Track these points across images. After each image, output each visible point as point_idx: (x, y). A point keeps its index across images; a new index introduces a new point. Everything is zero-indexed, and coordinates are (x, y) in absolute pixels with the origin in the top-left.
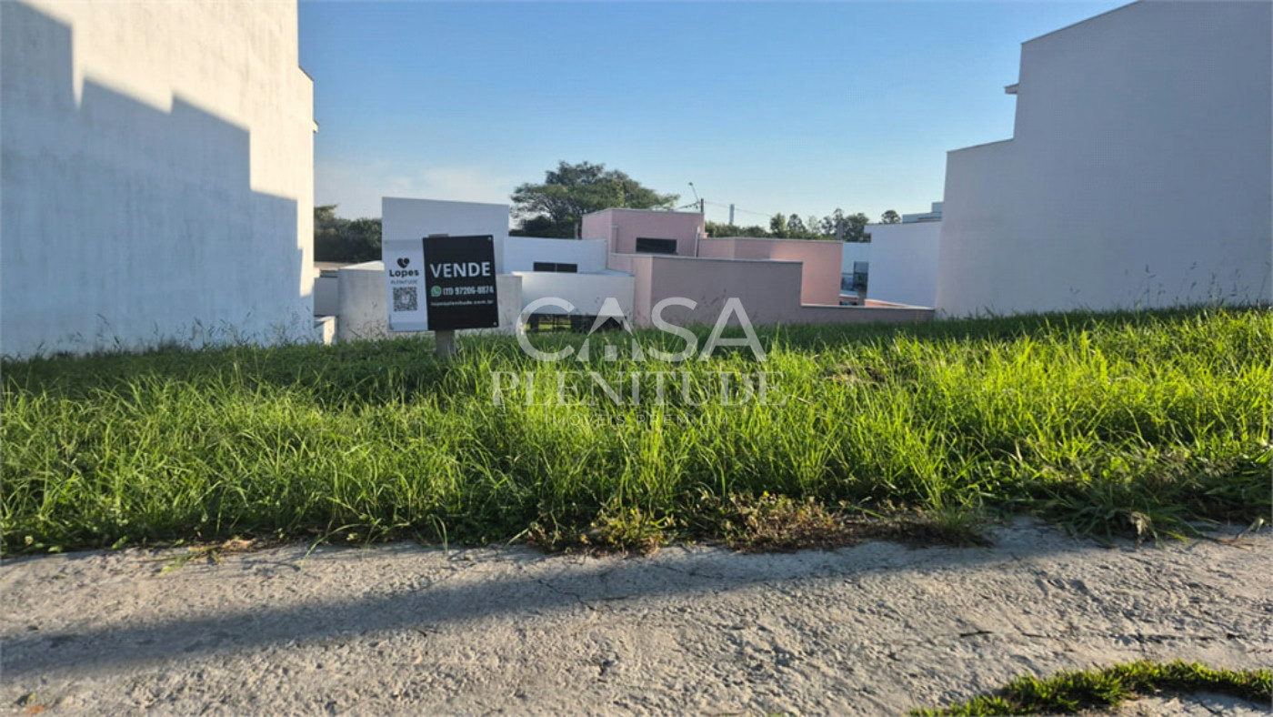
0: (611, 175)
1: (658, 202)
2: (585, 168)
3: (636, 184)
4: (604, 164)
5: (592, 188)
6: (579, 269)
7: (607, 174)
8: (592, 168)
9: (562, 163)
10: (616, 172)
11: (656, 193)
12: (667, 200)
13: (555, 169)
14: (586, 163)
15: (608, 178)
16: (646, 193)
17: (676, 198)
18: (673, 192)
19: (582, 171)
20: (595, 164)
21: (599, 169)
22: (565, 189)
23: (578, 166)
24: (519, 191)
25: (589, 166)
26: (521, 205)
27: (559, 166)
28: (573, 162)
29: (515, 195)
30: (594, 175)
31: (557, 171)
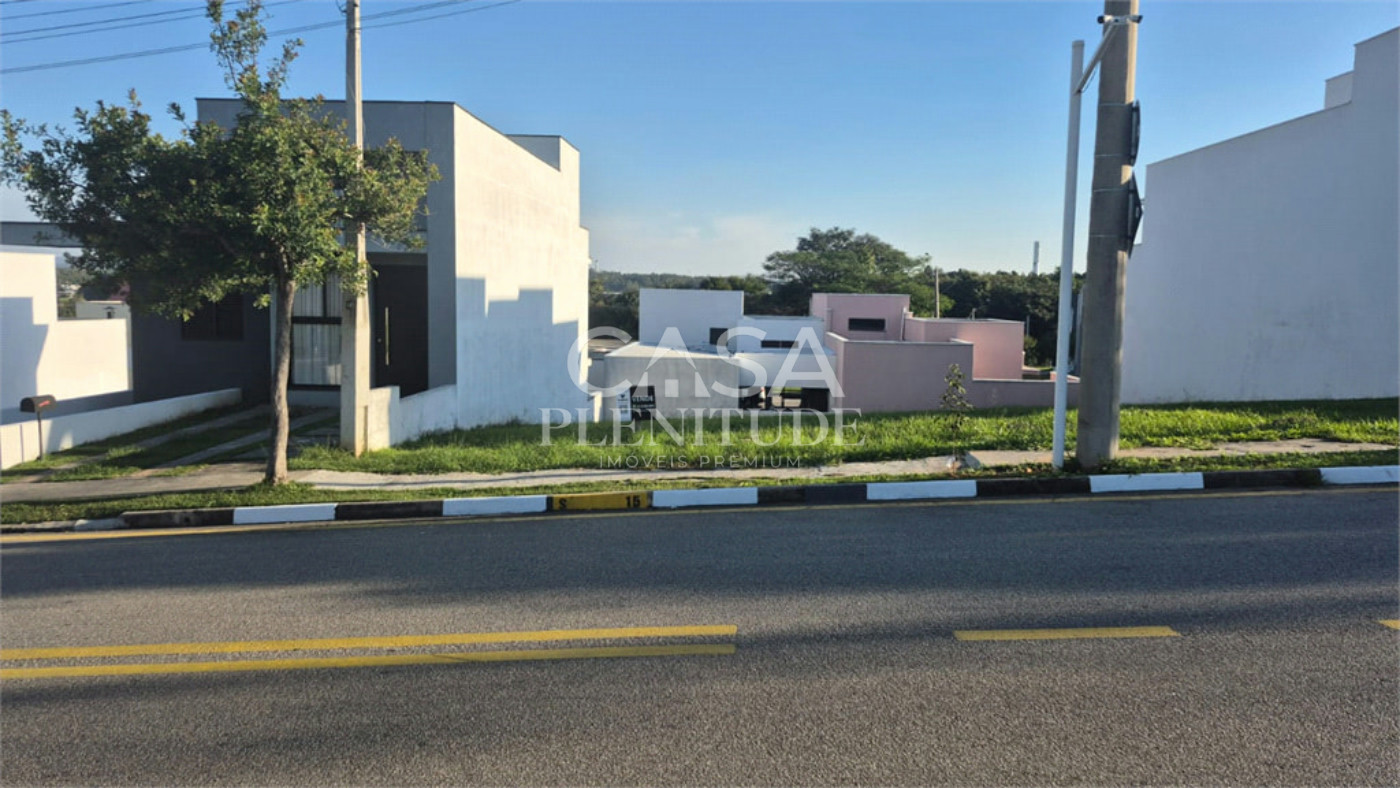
0: (862, 238)
1: (909, 263)
2: (835, 233)
3: (888, 247)
4: (854, 229)
5: (841, 252)
7: (859, 237)
8: (843, 233)
9: (812, 230)
10: (867, 236)
11: (908, 255)
13: (807, 236)
14: (836, 229)
15: (860, 241)
16: (897, 255)
17: (926, 258)
19: (833, 237)
20: (846, 229)
21: (850, 233)
22: (816, 255)
23: (830, 231)
24: (770, 259)
25: (839, 231)
26: (773, 272)
27: (810, 232)
28: (824, 228)
29: (767, 264)
30: (845, 239)
31: (808, 238)
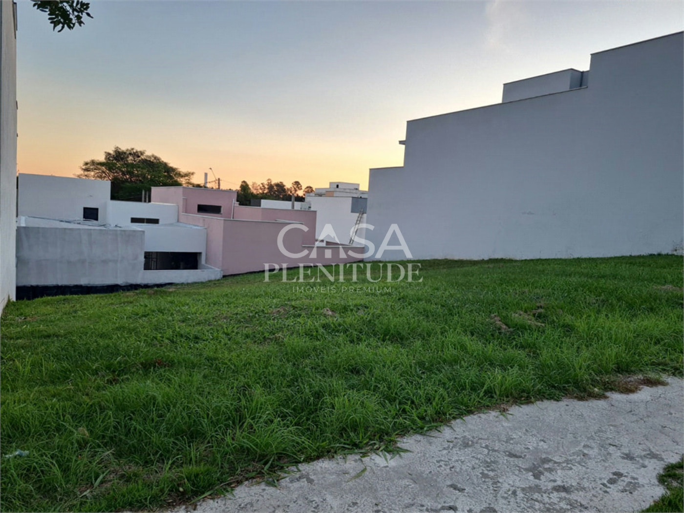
0: (150, 157)
1: (180, 175)
2: (132, 152)
3: (166, 164)
4: (145, 151)
5: (138, 165)
6: (160, 222)
7: (147, 156)
8: (137, 152)
9: (116, 148)
10: (153, 156)
11: (180, 170)
12: (187, 175)
14: (133, 149)
15: (148, 159)
16: (173, 170)
17: (193, 174)
18: (191, 171)
19: (130, 154)
20: (139, 150)
21: (142, 153)
23: (127, 150)
24: (86, 164)
25: (135, 151)
26: (88, 173)
27: (114, 149)
28: (124, 148)
29: (84, 167)
30: (139, 157)
31: (112, 152)
